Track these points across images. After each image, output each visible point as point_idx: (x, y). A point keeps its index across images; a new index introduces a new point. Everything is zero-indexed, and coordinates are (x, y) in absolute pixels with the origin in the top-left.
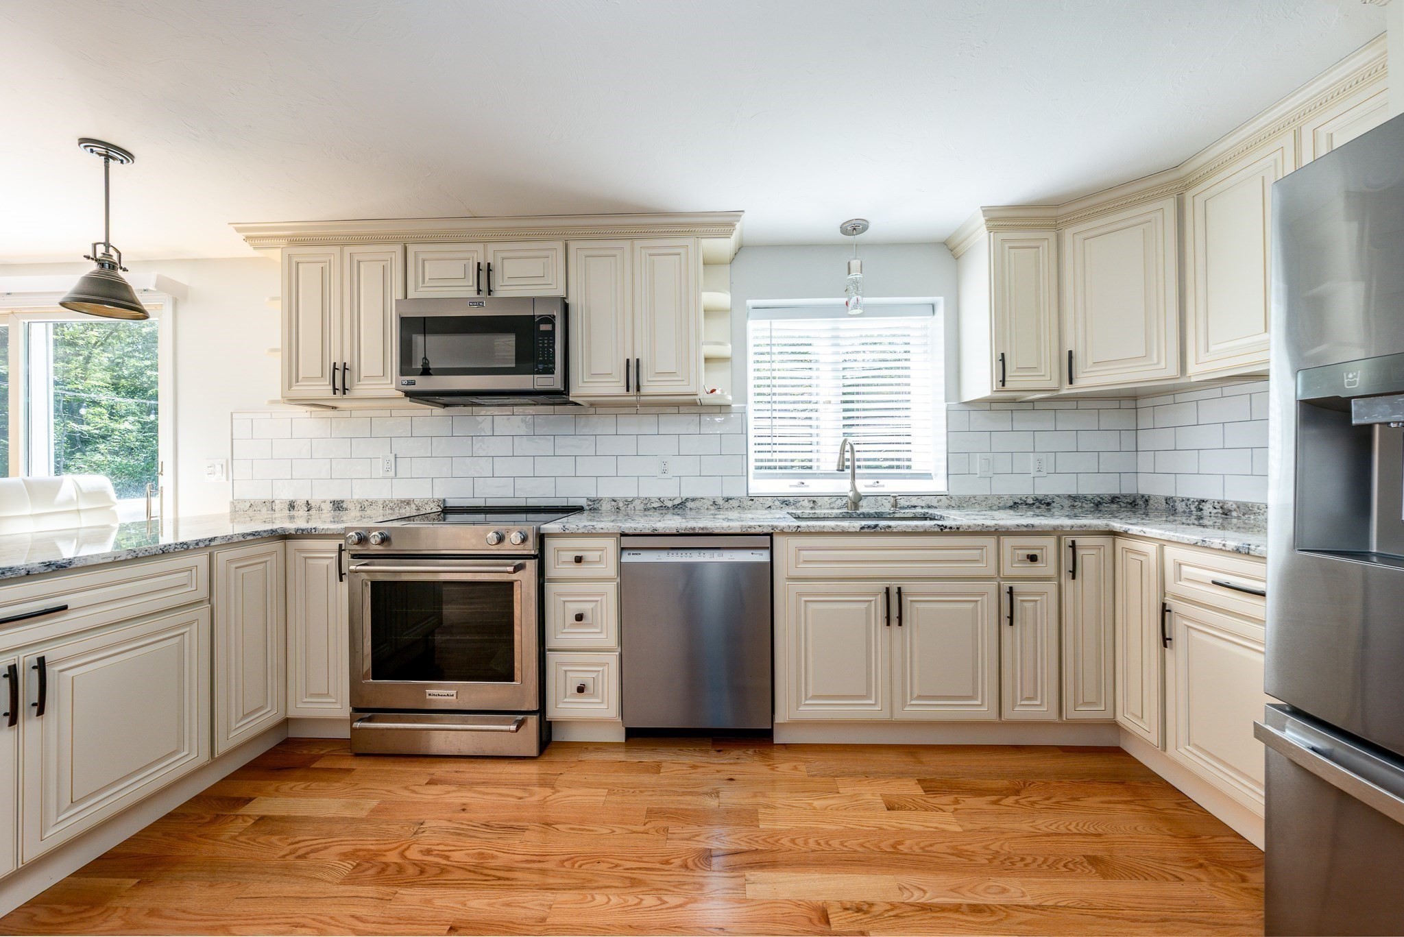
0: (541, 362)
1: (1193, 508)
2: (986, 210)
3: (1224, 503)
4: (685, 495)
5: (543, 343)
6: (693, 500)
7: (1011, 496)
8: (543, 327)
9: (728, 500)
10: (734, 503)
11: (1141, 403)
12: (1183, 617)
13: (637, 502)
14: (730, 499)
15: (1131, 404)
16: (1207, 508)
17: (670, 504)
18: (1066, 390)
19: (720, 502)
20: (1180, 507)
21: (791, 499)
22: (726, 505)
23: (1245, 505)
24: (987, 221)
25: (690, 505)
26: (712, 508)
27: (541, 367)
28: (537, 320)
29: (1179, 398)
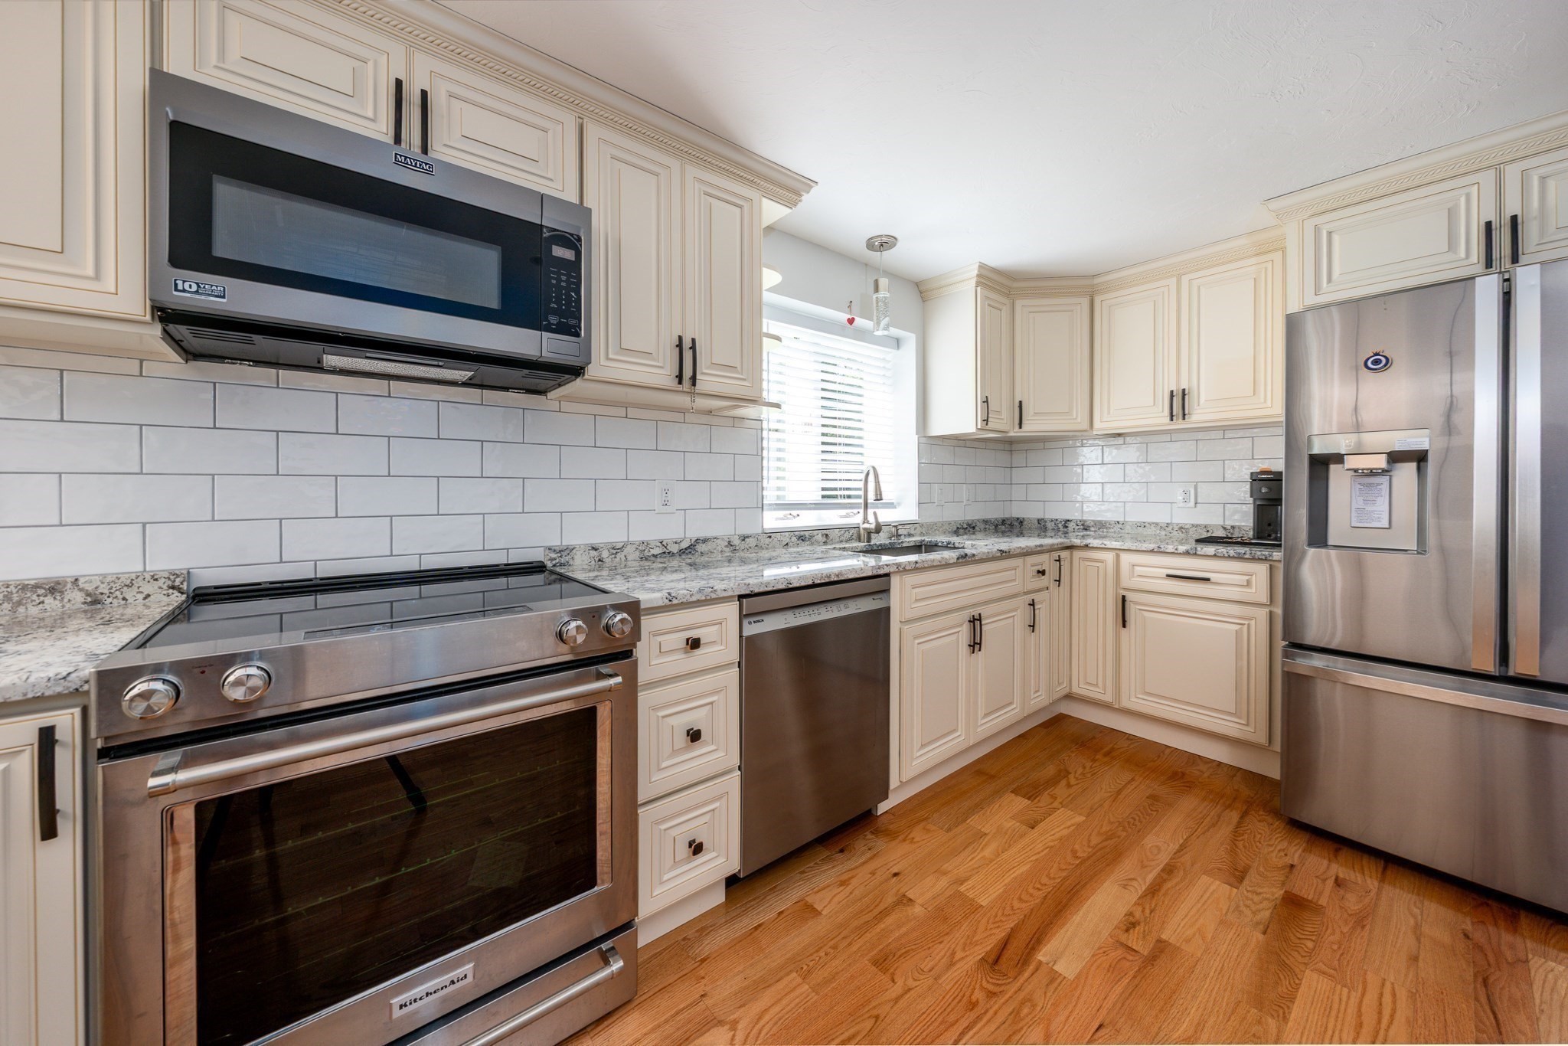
0: (555, 312)
1: (1060, 526)
2: (982, 266)
3: (1085, 521)
4: (693, 533)
5: (559, 280)
6: (705, 541)
7: (955, 522)
8: (558, 251)
9: (744, 538)
10: (751, 542)
11: (1014, 447)
12: (1136, 603)
13: (629, 549)
14: (748, 537)
15: (1007, 447)
16: (1071, 525)
17: (675, 549)
18: (1015, 432)
19: (736, 541)
20: (1050, 525)
21: (807, 533)
22: (743, 545)
23: (1100, 522)
24: (978, 276)
25: (701, 547)
26: (727, 549)
27: (554, 319)
28: (546, 234)
29: (1048, 445)
